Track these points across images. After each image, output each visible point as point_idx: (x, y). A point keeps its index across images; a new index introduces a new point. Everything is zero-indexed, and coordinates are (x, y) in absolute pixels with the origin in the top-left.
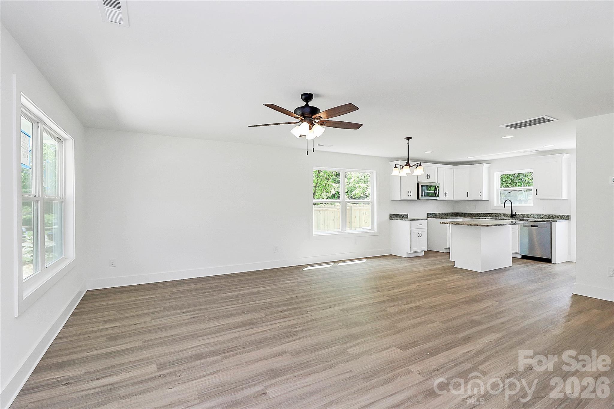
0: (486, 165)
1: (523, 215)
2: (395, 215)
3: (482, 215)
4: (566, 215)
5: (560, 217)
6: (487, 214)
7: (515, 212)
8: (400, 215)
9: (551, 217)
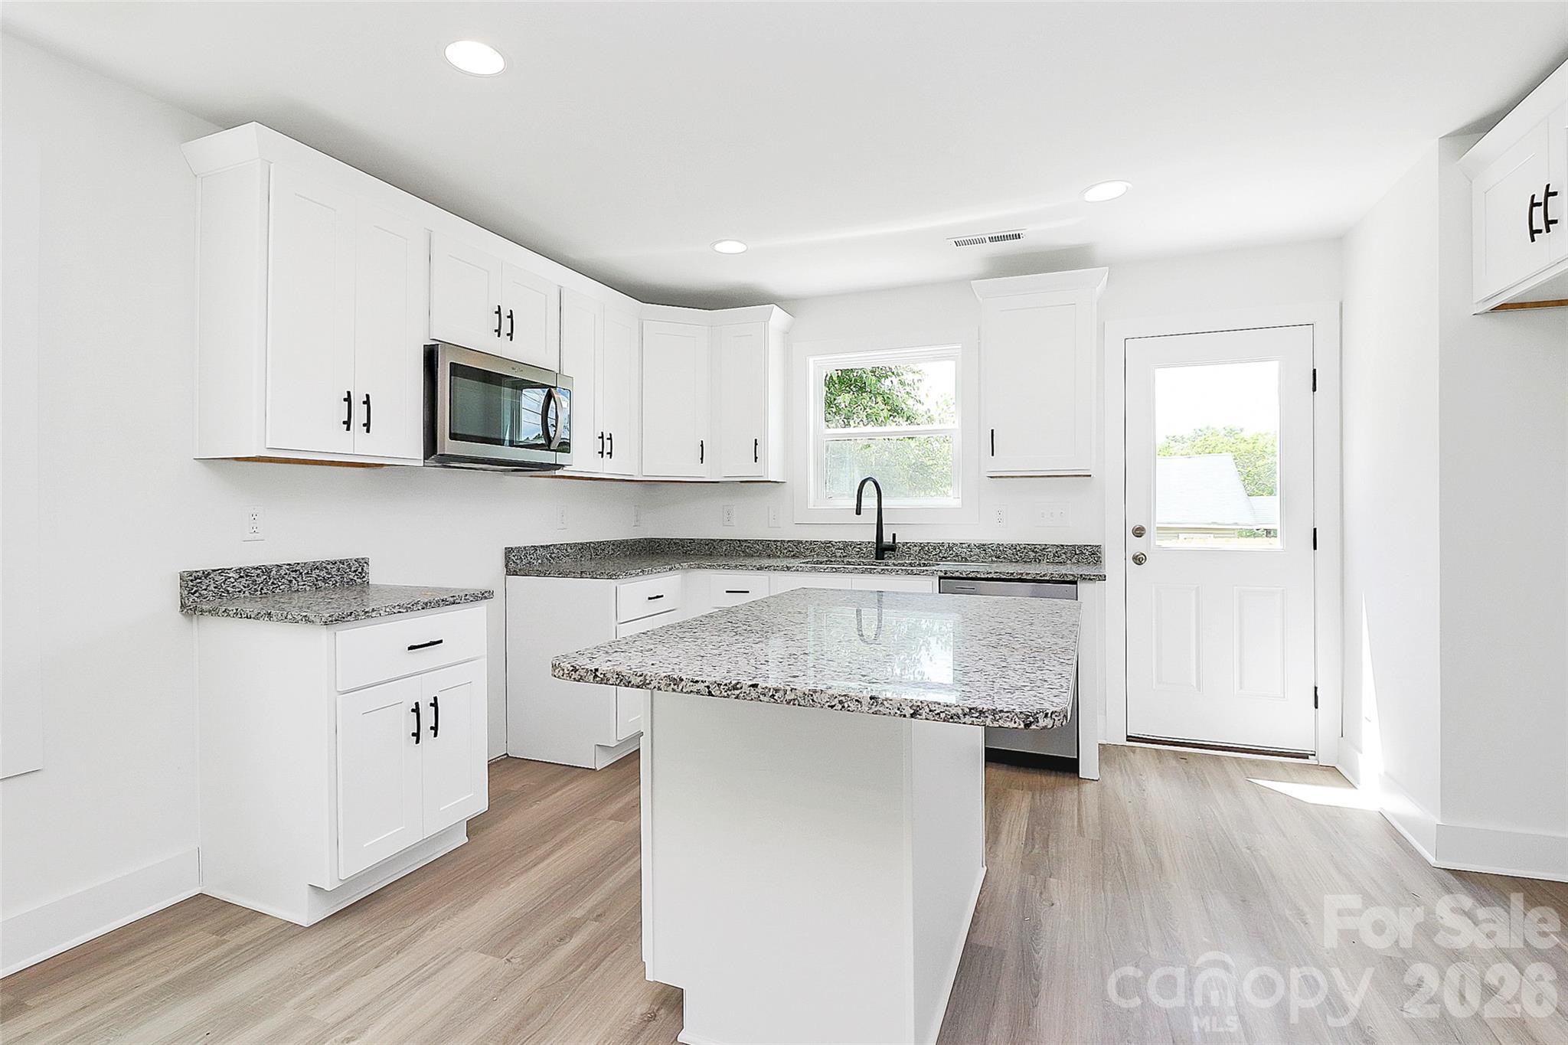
0: (777, 316)
1: (922, 546)
2: (247, 576)
3: (758, 550)
4: (1087, 546)
5: (1064, 556)
6: (779, 544)
7: (894, 535)
8: (296, 571)
9: (1032, 555)
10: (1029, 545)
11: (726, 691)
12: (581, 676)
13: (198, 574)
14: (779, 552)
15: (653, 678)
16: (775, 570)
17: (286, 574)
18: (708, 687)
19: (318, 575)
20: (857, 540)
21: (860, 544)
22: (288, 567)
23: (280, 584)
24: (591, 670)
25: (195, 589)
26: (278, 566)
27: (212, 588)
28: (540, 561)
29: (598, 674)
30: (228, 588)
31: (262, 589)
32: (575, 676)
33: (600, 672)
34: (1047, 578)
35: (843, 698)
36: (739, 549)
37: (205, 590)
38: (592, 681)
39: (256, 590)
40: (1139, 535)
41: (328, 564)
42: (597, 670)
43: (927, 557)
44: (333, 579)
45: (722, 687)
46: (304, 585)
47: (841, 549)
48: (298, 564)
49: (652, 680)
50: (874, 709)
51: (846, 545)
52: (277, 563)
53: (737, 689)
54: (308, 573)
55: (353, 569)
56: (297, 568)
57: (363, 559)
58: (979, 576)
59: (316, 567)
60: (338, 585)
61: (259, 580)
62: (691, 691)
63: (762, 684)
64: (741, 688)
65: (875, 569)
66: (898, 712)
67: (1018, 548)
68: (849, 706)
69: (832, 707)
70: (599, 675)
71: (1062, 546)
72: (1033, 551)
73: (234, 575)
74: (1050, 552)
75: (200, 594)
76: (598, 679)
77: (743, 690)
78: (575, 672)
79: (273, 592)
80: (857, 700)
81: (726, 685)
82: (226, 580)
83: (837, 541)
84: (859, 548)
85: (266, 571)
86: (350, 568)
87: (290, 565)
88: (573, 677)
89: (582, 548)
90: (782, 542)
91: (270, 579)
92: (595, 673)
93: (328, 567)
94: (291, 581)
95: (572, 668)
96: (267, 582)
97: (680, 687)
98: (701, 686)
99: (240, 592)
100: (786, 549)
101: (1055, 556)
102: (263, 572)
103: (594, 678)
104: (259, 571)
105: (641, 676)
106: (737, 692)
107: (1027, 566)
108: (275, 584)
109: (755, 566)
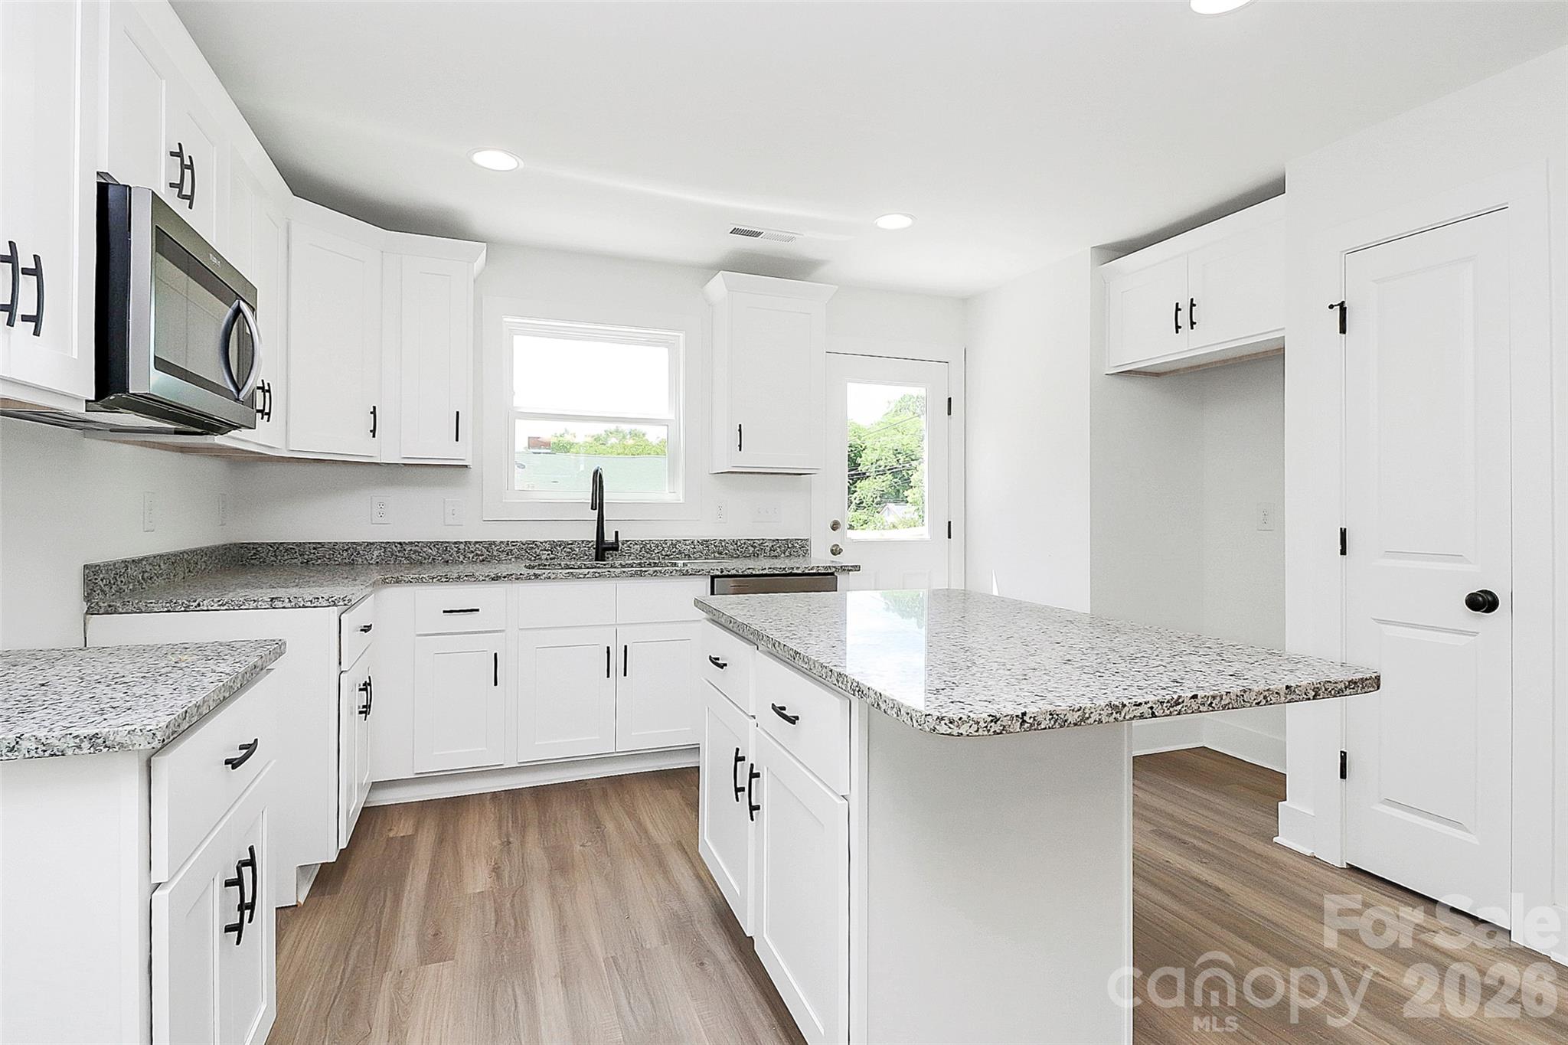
1: (644, 544)
3: (430, 555)
4: (798, 540)
5: (779, 549)
6: (461, 546)
7: (617, 533)
9: (751, 549)
10: (748, 540)
11: (1168, 709)
12: (1004, 727)
14: (462, 557)
15: (1093, 710)
16: (517, 579)
18: (1151, 708)
20: (568, 539)
21: (572, 544)
24: (1017, 716)
29: (1026, 718)
32: (997, 728)
33: (1028, 716)
34: (814, 571)
35: (1266, 693)
36: (401, 554)
38: (1018, 730)
40: (834, 529)
42: (1024, 714)
43: (649, 556)
45: (1165, 705)
47: (547, 551)
49: (1092, 713)
50: (1289, 697)
51: (554, 545)
53: (1179, 704)
58: (754, 573)
62: (1135, 716)
63: (1201, 693)
64: (1183, 702)
65: (646, 571)
66: (1305, 697)
67: (739, 544)
68: (1271, 700)
69: (1258, 704)
70: (1028, 720)
71: (777, 540)
72: (752, 546)
74: (767, 546)
76: (1026, 725)
77: (1185, 704)
78: (995, 723)
80: (1277, 693)
81: (1168, 702)
83: (542, 540)
84: (571, 548)
88: (992, 730)
89: (176, 560)
90: (467, 543)
92: (1022, 718)
95: (991, 718)
97: (1123, 714)
98: (1141, 709)
100: (472, 552)
101: (771, 550)
103: (1021, 724)
105: (1079, 710)
106: (1179, 707)
107: (747, 561)
109: (488, 576)
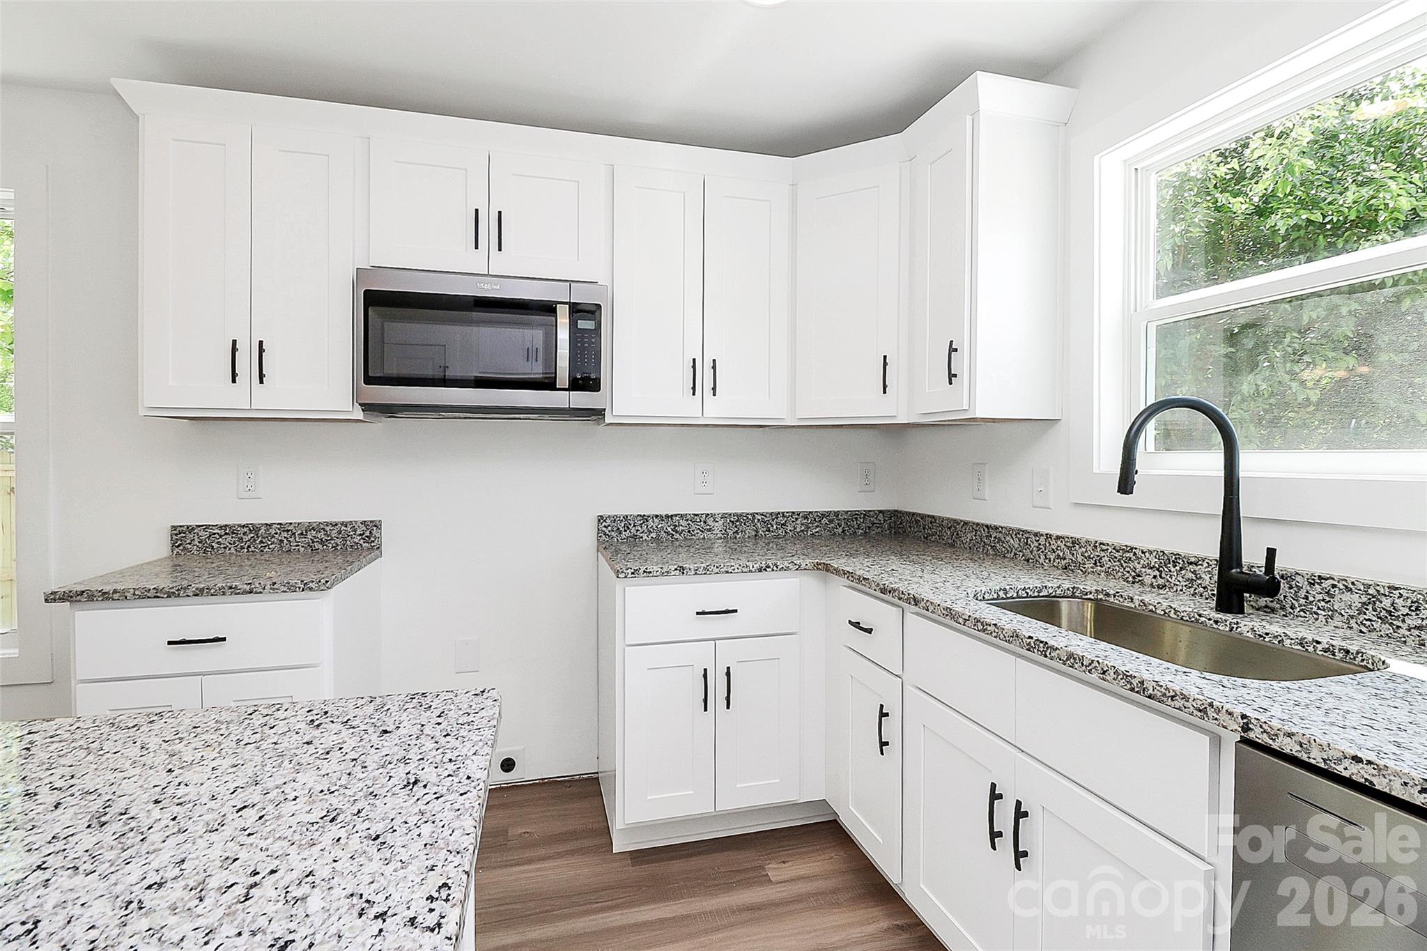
2: (233, 533)
3: (1012, 547)
6: (1042, 541)
8: (288, 531)
13: (182, 528)
17: (276, 533)
19: (314, 537)
22: (279, 526)
23: (270, 543)
25: (179, 542)
26: (267, 524)
27: (196, 542)
28: (654, 535)
30: (213, 544)
31: (249, 547)
37: (190, 544)
39: (242, 548)
41: (327, 525)
44: (333, 542)
46: (298, 546)
48: (291, 524)
51: (1164, 561)
52: (266, 522)
54: (302, 534)
55: (358, 532)
56: (289, 528)
57: (371, 522)
59: (311, 527)
60: (339, 548)
61: (246, 538)
73: (219, 532)
75: (184, 547)
79: (262, 551)
82: (210, 536)
85: (255, 529)
86: (355, 531)
87: (281, 524)
89: (737, 521)
90: (1048, 536)
91: (258, 537)
93: (328, 529)
94: (282, 541)
96: (255, 541)
99: (225, 548)
100: (1054, 551)
102: (250, 529)
104: (245, 530)
108: (264, 543)
